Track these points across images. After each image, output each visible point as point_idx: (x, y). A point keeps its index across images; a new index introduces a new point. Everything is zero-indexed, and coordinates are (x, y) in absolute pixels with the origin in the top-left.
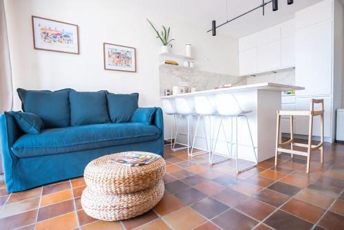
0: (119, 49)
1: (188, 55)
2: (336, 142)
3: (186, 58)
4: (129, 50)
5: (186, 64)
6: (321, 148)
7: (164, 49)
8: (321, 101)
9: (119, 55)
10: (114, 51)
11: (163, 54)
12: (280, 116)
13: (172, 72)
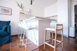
0: (5, 9)
1: (28, 11)
2: (69, 36)
3: (28, 12)
4: (9, 9)
5: (28, 14)
6: (62, 43)
7: (21, 9)
8: (62, 25)
9: (5, 10)
10: (3, 9)
11: (20, 11)
12: (46, 30)
13: (23, 15)
